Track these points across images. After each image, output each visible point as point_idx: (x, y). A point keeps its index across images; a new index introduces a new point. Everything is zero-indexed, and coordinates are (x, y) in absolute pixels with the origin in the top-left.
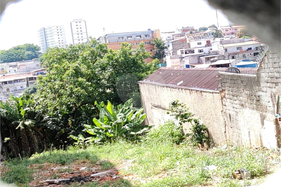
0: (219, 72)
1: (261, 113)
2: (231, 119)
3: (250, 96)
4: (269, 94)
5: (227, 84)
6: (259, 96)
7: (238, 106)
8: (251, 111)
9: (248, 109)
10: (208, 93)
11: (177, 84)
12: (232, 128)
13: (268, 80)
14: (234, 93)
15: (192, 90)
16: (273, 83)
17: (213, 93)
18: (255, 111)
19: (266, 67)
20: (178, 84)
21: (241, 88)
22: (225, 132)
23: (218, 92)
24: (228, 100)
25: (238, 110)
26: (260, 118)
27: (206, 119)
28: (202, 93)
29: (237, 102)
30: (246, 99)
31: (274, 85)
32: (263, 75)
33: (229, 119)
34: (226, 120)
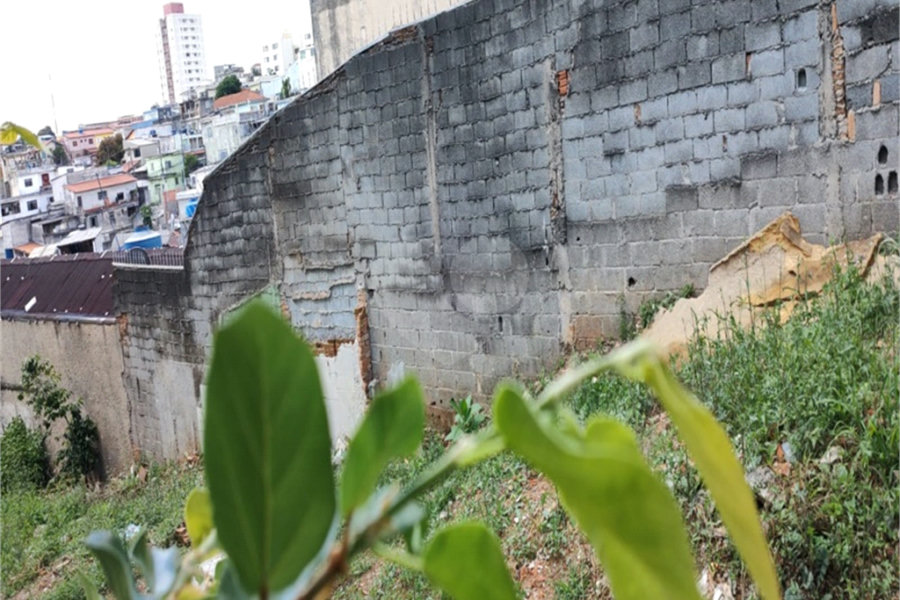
0: (114, 264)
1: (194, 365)
2: (142, 392)
3: (173, 325)
4: (206, 314)
5: (131, 297)
6: (189, 322)
7: (152, 355)
8: (176, 362)
9: (171, 361)
10: (94, 326)
11: (23, 309)
12: (142, 416)
13: (203, 277)
14: (145, 320)
15: (60, 321)
16: (212, 284)
17: (103, 323)
18: (184, 363)
19: (200, 243)
20: (28, 307)
21: (156, 304)
22: (130, 431)
23: (113, 319)
24: (133, 339)
25: (154, 366)
26: (191, 381)
27: (93, 401)
28: (82, 326)
29: (151, 343)
30: (167, 332)
31: (215, 290)
32: (196, 264)
33: (137, 395)
34: (131, 395)
